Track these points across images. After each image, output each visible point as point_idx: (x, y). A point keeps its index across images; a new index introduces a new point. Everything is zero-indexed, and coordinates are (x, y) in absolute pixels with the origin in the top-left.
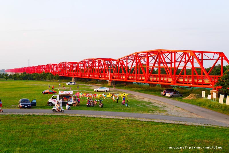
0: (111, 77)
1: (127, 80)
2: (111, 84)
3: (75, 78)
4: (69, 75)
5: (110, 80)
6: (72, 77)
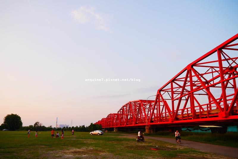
1: (175, 120)
2: (150, 132)
3: (116, 128)
4: (112, 126)
5: (148, 126)
6: (114, 127)
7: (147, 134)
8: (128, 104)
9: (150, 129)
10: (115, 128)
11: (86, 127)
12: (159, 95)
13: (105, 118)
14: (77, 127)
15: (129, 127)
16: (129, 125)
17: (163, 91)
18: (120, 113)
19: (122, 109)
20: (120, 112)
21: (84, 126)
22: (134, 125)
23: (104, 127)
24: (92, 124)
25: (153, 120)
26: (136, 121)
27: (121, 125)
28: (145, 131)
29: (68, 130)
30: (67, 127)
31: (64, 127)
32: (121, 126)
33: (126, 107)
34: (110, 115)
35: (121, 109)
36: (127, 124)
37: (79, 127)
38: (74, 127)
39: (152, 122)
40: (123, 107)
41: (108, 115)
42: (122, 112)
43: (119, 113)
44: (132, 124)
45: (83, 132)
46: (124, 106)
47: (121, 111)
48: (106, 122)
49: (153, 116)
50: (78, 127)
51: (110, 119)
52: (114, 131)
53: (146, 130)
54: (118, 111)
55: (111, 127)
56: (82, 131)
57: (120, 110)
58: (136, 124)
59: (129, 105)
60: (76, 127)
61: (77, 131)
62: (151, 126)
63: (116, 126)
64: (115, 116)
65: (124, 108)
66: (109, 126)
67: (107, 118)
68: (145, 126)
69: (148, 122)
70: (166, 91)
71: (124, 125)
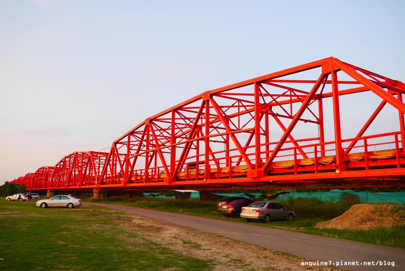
0: (100, 182)
1: (128, 183)
2: (99, 197)
3: (51, 191)
4: (45, 187)
5: (97, 188)
6: (48, 188)
7: (94, 199)
8: (73, 154)
9: (99, 193)
10: (49, 191)
12: (114, 149)
13: (32, 174)
15: (72, 189)
16: (72, 187)
17: (121, 143)
18: (60, 167)
19: (64, 161)
20: (60, 165)
22: (79, 187)
23: (29, 188)
24: (7, 183)
25: (104, 181)
26: (83, 182)
27: (59, 186)
28: (93, 196)
32: (59, 188)
33: (70, 159)
34: (41, 168)
35: (61, 161)
36: (69, 186)
39: (104, 183)
40: (66, 158)
42: (63, 165)
43: (58, 166)
44: (76, 186)
46: (68, 157)
47: (62, 163)
48: (33, 180)
49: (105, 176)
51: (42, 175)
52: (47, 195)
53: (94, 194)
55: (43, 189)
57: (60, 163)
58: (82, 185)
59: (73, 156)
62: (101, 188)
63: (52, 187)
64: (51, 172)
65: (67, 160)
66: (40, 188)
67: (36, 173)
68: (93, 189)
69: (98, 183)
70: (124, 144)
71: (64, 186)
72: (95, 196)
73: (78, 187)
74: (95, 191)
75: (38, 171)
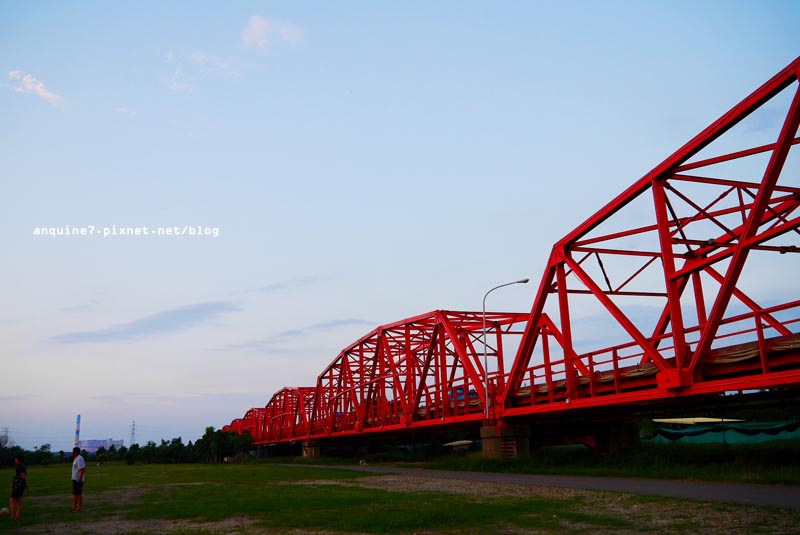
3: (313, 443)
4: (295, 436)
6: (303, 438)
7: (488, 460)
9: (503, 438)
10: (306, 444)
11: (186, 445)
13: (259, 409)
14: (151, 446)
16: (379, 429)
18: (331, 382)
19: (341, 364)
20: (331, 378)
21: (179, 440)
24: (210, 431)
27: (335, 429)
29: (117, 459)
30: (112, 448)
31: (102, 450)
33: (362, 356)
34: (280, 394)
35: (334, 366)
36: (367, 424)
37: (159, 444)
38: (141, 446)
40: (346, 353)
41: (275, 396)
43: (325, 382)
44: (396, 422)
45: (176, 462)
47: (336, 372)
48: (263, 424)
50: (154, 444)
51: (283, 410)
52: (301, 454)
53: (485, 441)
54: (319, 374)
55: (289, 440)
56: (170, 462)
57: (330, 369)
58: (419, 418)
60: (146, 447)
61: (149, 463)
63: (312, 433)
64: (308, 398)
65: (350, 359)
66: (281, 438)
67: (268, 406)
69: (493, 405)
71: (349, 427)
72: (489, 449)
73: (402, 426)
74: (484, 431)
75: (273, 400)
